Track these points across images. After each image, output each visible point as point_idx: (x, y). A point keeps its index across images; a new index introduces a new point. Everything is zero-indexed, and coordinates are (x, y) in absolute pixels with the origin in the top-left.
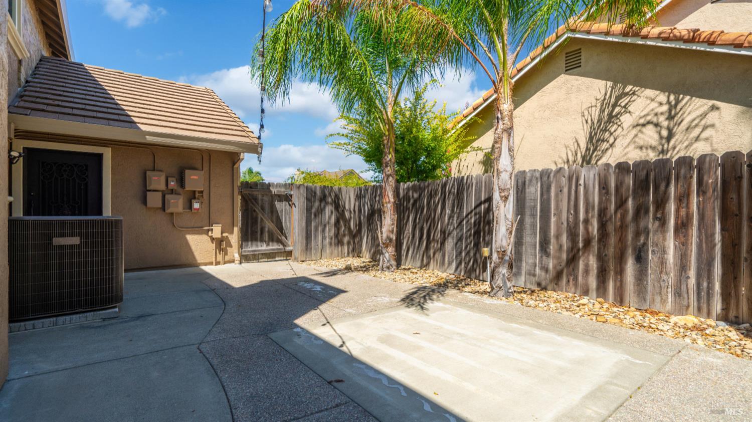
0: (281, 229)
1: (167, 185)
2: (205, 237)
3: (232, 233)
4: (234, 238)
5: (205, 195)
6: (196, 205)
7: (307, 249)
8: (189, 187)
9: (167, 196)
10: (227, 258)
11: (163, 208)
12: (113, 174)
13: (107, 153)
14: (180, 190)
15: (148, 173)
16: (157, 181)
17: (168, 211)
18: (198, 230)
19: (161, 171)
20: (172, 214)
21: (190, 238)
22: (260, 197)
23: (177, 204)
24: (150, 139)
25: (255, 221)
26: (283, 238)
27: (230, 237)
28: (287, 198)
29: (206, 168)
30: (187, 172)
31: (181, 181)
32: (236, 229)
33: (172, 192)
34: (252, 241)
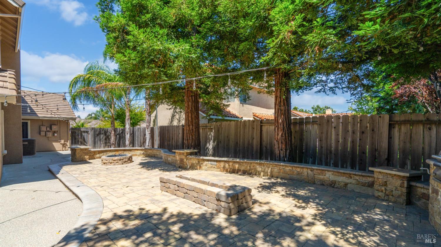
0: (84, 140)
1: (47, 129)
2: (59, 143)
3: (68, 142)
4: (68, 144)
5: (59, 132)
6: (56, 135)
7: (94, 147)
8: (53, 130)
9: (47, 133)
10: (66, 149)
11: (46, 136)
12: (31, 127)
13: (29, 122)
14: (51, 131)
15: (41, 127)
16: (44, 129)
17: (47, 136)
18: (56, 141)
19: (45, 126)
20: (48, 137)
21: (54, 144)
22: (77, 132)
23: (50, 134)
24: (41, 118)
25: (75, 139)
26: (86, 143)
27: (67, 143)
28: (87, 132)
29: (59, 124)
30: (53, 126)
31: (51, 128)
32: (69, 141)
33: (48, 131)
34: (75, 144)
